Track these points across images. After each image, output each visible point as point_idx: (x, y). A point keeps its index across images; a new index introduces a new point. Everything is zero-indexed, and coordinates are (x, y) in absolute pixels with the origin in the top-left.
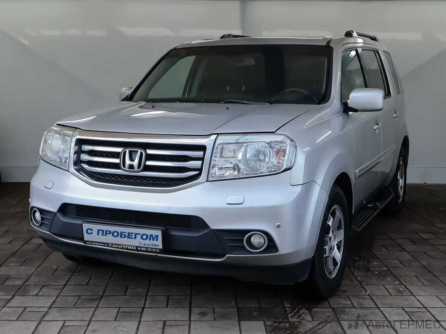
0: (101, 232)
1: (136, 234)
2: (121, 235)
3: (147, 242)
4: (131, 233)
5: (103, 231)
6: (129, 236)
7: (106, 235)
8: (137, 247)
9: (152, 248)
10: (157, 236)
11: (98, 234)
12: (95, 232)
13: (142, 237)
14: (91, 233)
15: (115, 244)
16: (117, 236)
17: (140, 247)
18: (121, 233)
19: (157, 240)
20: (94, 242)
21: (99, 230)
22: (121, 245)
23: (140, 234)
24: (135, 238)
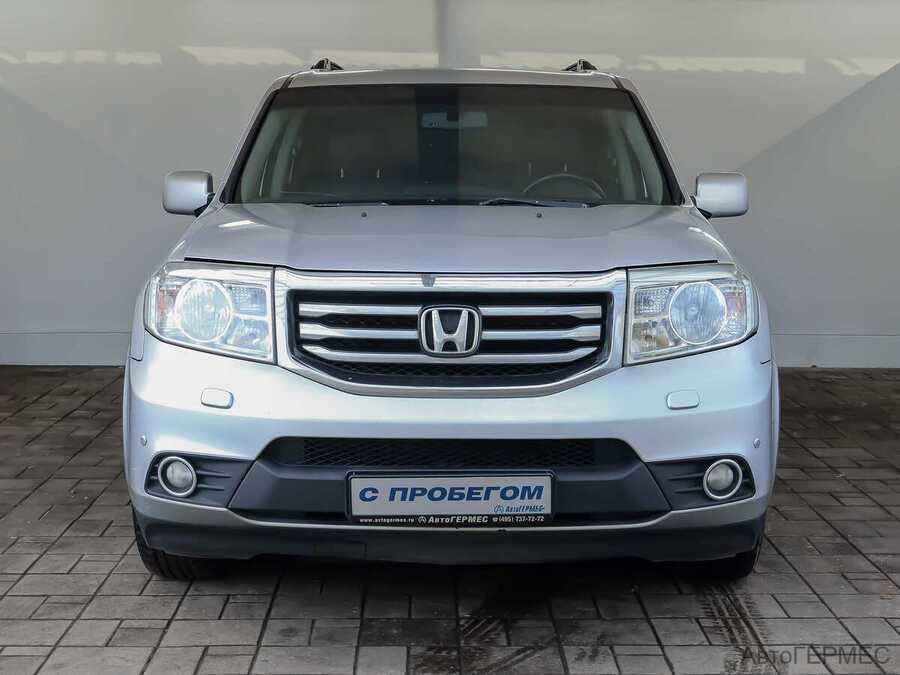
0: (399, 494)
1: (489, 490)
2: (453, 494)
3: (517, 502)
4: (475, 488)
5: (405, 490)
6: (472, 494)
7: (412, 499)
8: (491, 517)
9: (527, 516)
10: (540, 489)
11: (392, 498)
12: (384, 494)
13: (503, 496)
14: (373, 498)
15: (435, 517)
16: (441, 498)
17: (498, 516)
18: (452, 490)
19: (539, 497)
20: (379, 517)
21: (393, 491)
22: (450, 516)
23: (498, 488)
24: (487, 497)
